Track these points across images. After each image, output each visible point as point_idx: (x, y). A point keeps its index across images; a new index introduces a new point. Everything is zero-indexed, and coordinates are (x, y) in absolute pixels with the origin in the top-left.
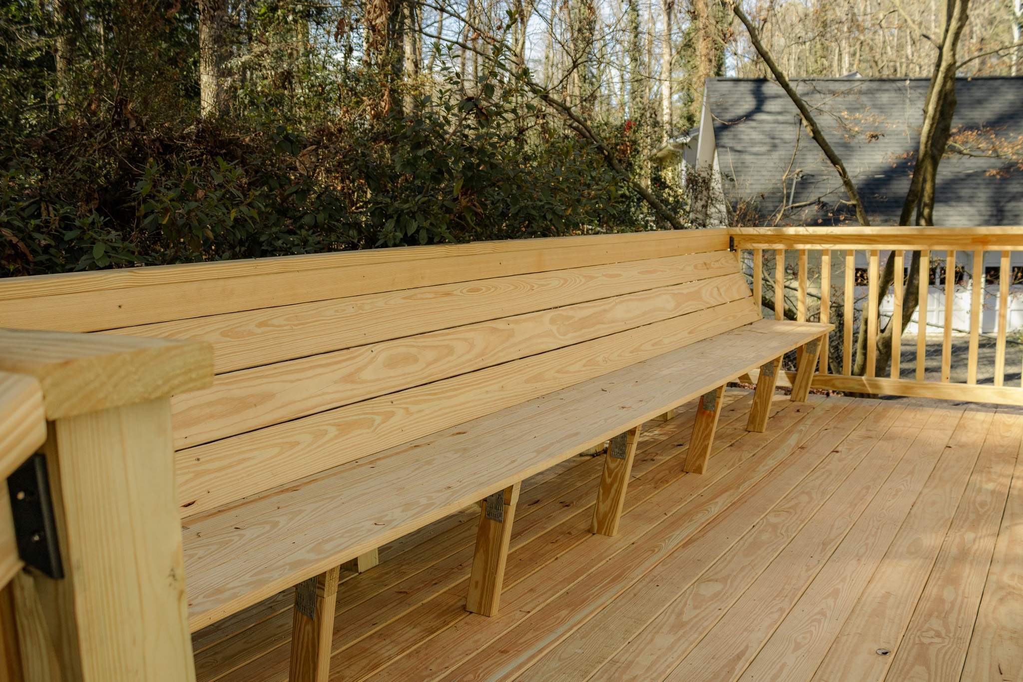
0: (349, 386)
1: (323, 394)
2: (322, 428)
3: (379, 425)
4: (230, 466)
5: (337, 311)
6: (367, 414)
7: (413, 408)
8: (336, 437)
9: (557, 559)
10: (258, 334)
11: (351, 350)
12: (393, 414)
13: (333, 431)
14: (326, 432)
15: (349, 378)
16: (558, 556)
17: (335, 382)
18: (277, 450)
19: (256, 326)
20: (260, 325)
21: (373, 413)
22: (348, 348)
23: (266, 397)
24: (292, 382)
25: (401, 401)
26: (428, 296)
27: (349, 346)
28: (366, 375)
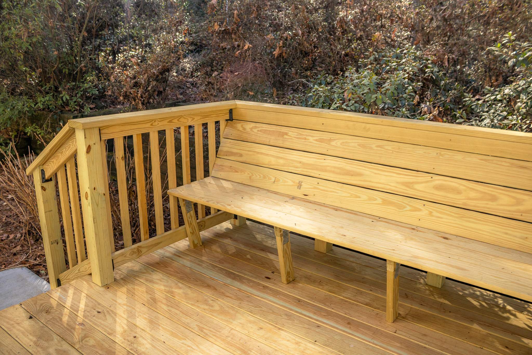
0: (404, 187)
1: (387, 185)
2: (375, 197)
3: (406, 211)
4: (327, 191)
5: (425, 153)
6: (404, 203)
7: (435, 214)
8: (379, 204)
9: (482, 348)
10: (374, 150)
11: (419, 172)
12: (420, 210)
13: (380, 201)
14: (375, 200)
15: (407, 184)
16: (484, 348)
17: (398, 183)
18: (349, 195)
19: (376, 146)
20: (377, 146)
21: (407, 204)
22: (418, 171)
23: (360, 175)
24: (376, 174)
25: (430, 207)
26: (504, 164)
27: (419, 170)
28: (417, 186)
